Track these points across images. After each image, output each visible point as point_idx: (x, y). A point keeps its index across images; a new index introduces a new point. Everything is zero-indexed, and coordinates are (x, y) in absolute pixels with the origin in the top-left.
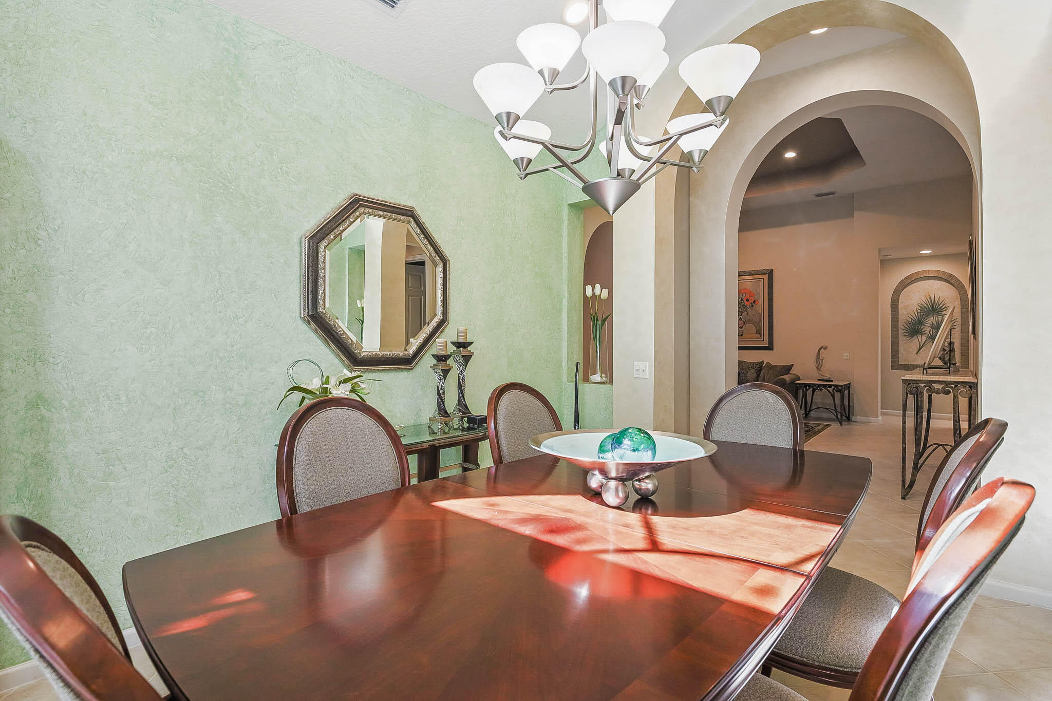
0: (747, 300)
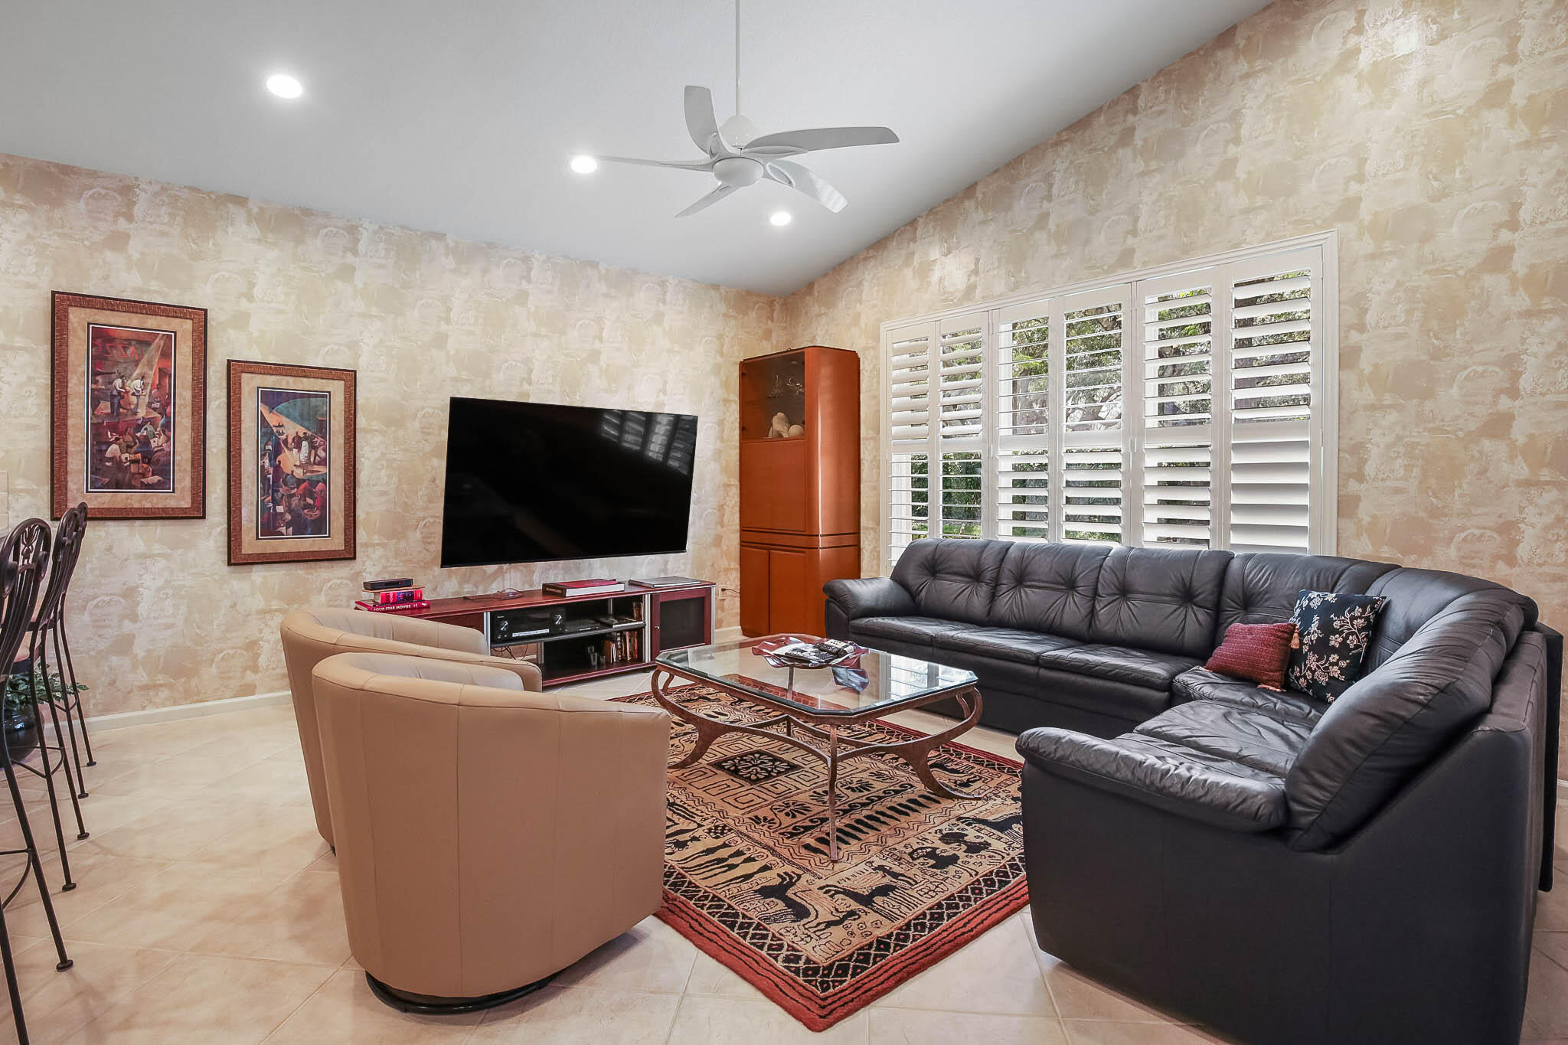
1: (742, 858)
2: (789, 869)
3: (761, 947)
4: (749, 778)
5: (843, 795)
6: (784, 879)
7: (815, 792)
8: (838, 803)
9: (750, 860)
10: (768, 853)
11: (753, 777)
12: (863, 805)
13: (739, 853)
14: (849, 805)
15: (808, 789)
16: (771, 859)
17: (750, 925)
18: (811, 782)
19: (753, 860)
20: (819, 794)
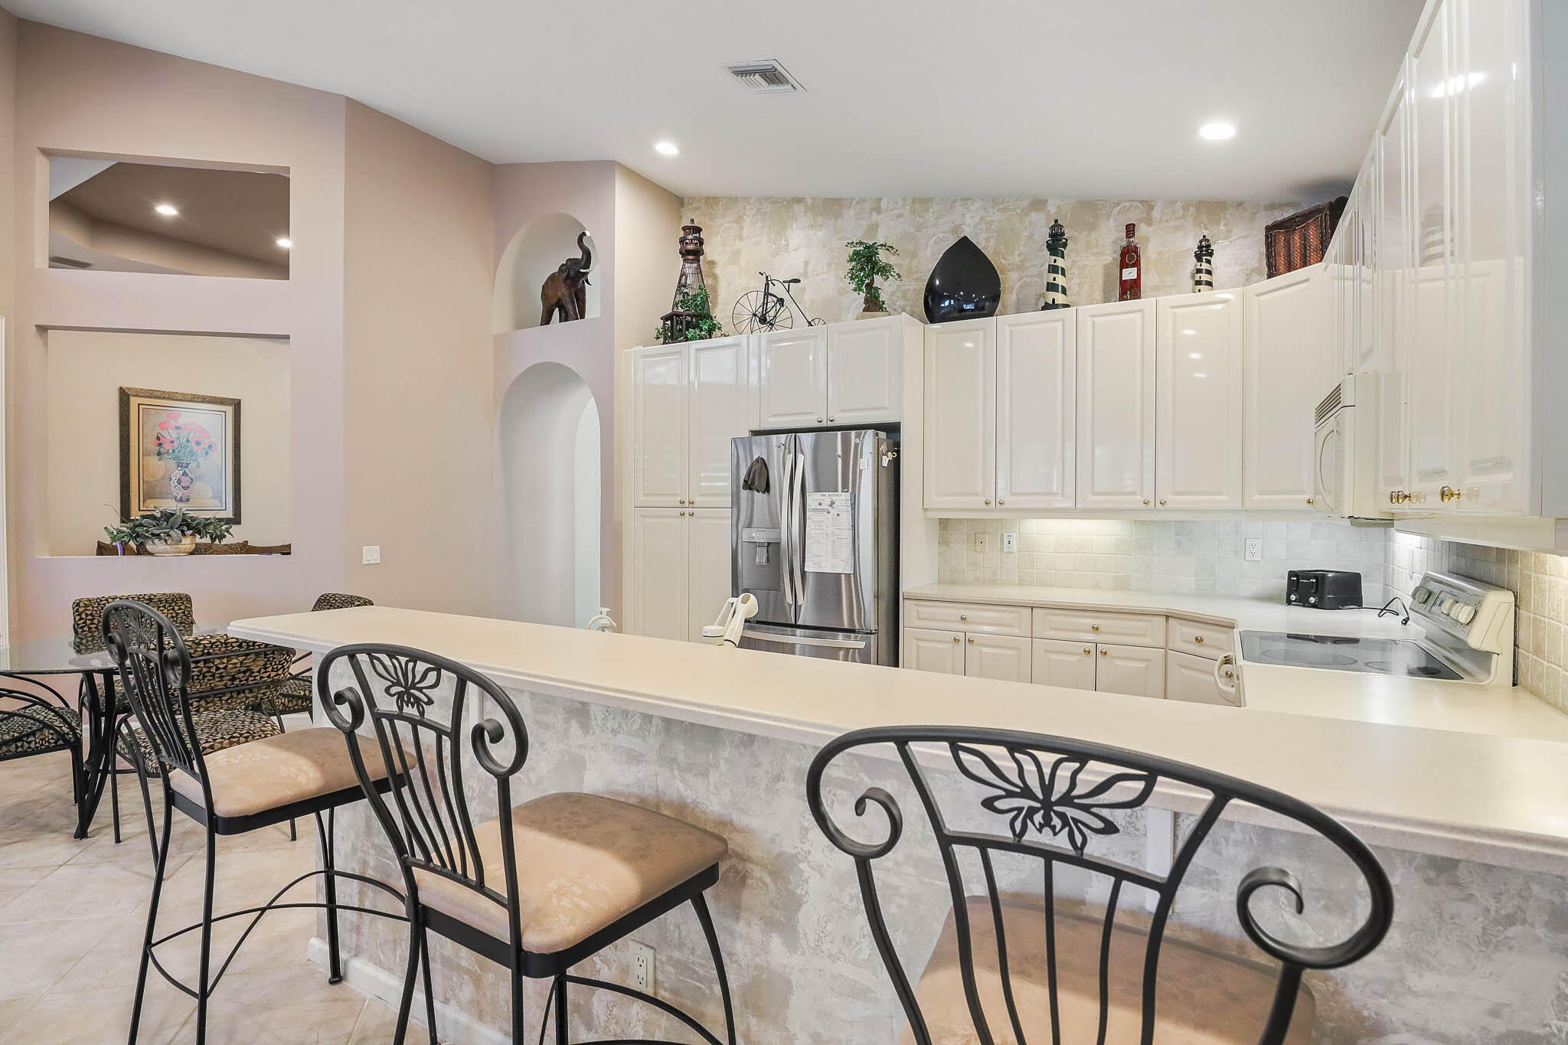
0: (198, 443)
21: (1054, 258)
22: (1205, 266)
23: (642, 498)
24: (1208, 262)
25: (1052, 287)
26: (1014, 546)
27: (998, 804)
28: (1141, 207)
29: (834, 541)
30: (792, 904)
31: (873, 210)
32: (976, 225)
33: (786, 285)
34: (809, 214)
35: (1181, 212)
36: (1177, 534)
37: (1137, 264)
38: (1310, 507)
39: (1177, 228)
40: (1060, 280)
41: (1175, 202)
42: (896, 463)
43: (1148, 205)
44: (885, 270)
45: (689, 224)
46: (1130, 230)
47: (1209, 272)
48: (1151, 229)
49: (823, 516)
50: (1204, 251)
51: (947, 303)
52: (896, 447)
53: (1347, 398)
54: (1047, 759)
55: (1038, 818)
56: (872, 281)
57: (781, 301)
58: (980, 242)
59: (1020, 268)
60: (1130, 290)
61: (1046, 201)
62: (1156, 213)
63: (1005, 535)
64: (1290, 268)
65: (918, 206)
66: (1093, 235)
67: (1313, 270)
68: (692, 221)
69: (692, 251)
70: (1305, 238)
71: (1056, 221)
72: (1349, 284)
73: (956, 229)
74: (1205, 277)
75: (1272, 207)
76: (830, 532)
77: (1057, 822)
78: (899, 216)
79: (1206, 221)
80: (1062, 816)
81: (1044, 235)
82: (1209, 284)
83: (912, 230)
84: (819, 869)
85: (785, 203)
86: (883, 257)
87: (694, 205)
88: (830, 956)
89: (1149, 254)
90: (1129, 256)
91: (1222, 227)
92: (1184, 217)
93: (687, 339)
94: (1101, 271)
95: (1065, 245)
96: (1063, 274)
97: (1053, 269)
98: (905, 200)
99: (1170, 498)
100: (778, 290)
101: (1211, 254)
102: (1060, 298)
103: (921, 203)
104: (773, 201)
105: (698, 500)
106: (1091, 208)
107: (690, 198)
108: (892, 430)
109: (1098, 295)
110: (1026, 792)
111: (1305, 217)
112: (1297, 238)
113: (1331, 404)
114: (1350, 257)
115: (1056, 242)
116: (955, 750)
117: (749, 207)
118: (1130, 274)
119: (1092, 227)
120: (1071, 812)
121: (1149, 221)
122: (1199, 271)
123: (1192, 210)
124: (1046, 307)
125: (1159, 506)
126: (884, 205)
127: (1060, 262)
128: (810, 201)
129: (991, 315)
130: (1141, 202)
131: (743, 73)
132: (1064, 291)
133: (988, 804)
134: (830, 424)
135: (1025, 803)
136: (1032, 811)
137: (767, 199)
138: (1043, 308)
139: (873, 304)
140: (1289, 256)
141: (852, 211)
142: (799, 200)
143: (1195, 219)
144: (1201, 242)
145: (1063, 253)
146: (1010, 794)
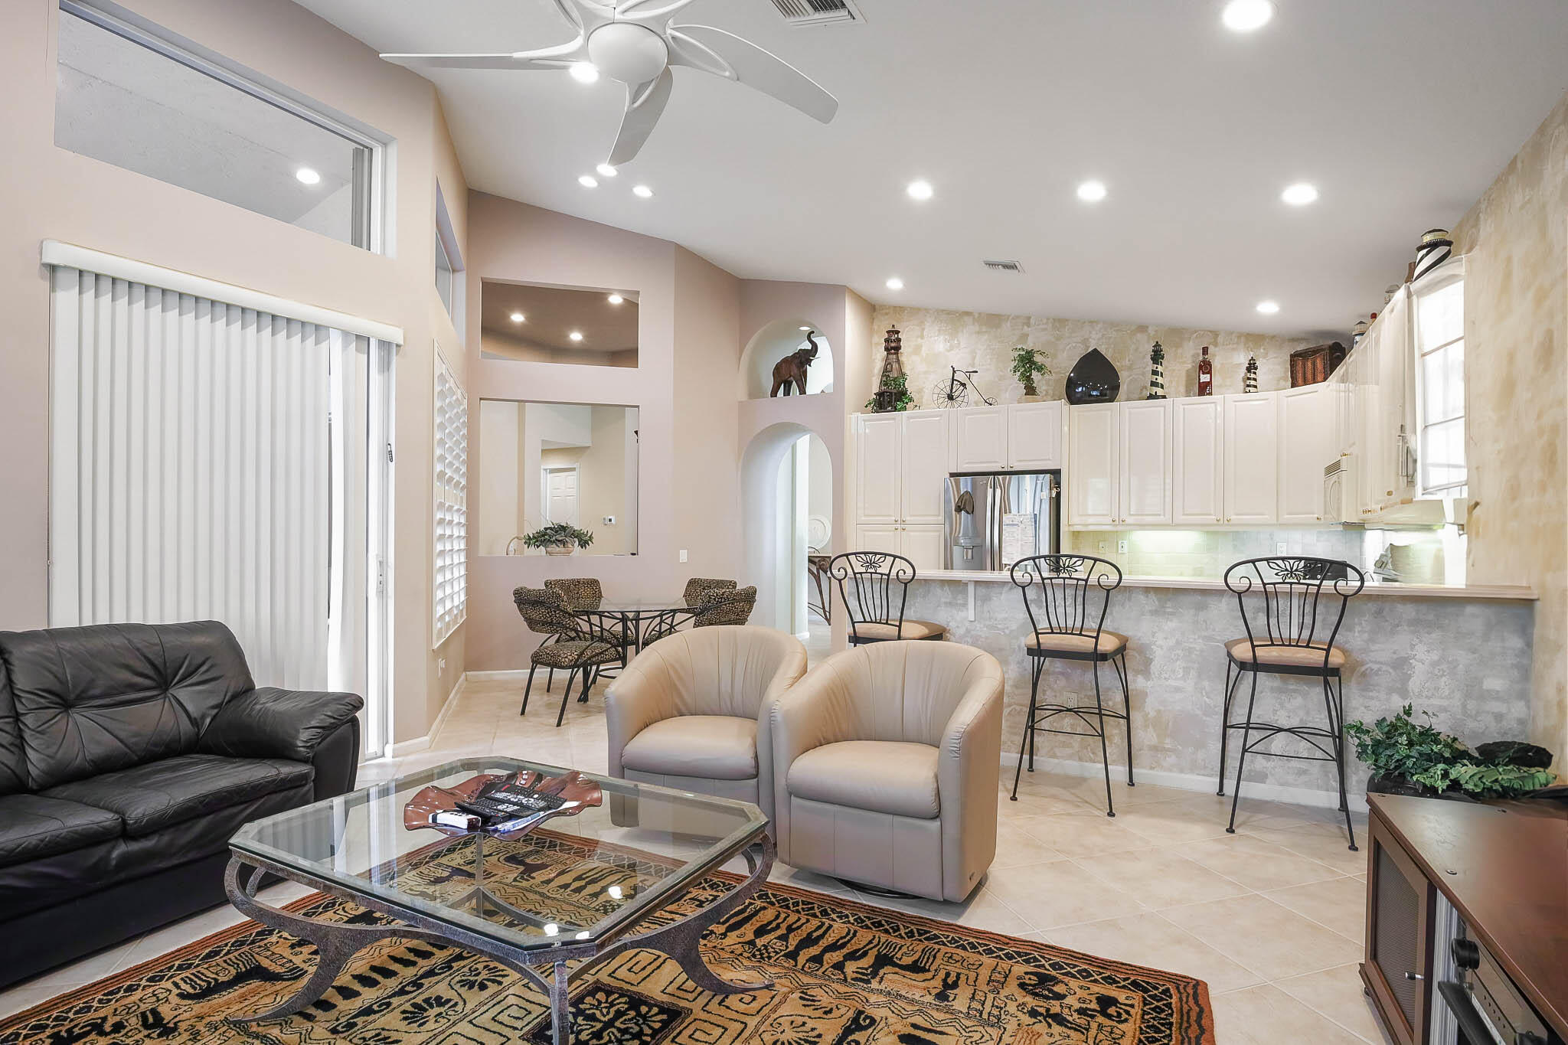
1: (572, 887)
2: (524, 884)
3: (537, 839)
4: (608, 993)
5: (457, 987)
6: (529, 876)
7: (500, 983)
8: (466, 969)
9: (566, 886)
10: (548, 894)
11: (601, 996)
12: (431, 973)
13: (578, 890)
14: (451, 967)
15: (511, 991)
16: (544, 890)
17: (548, 848)
18: (504, 1005)
19: (561, 887)
20: (493, 981)
21: (1156, 366)
22: (1253, 376)
23: (863, 518)
24: (1255, 373)
25: (1154, 384)
26: (1126, 549)
27: (1279, 574)
28: (1211, 335)
29: (1022, 545)
30: (1148, 662)
31: (1024, 324)
32: (1099, 339)
33: (968, 374)
34: (976, 324)
35: (1236, 340)
36: (1234, 540)
37: (1210, 372)
38: (1318, 521)
39: (1233, 349)
40: (1160, 380)
41: (1232, 333)
42: (1058, 494)
43: (1215, 334)
44: (1040, 369)
45: (891, 329)
46: (1205, 351)
47: (1255, 380)
48: (1217, 349)
49: (1014, 529)
50: (1252, 367)
51: (1080, 389)
52: (1058, 484)
53: (1343, 466)
54: (1292, 562)
55: (1289, 576)
56: (1031, 375)
57: (964, 385)
58: (1103, 350)
59: (1130, 368)
60: (1204, 389)
61: (1147, 327)
62: (1220, 339)
63: (1120, 542)
64: (1305, 383)
65: (1057, 324)
66: (1180, 351)
67: (1320, 386)
68: (893, 326)
69: (893, 346)
70: (1314, 364)
71: (1157, 342)
72: (1342, 394)
73: (1085, 341)
74: (1253, 383)
75: (1294, 340)
76: (1020, 539)
77: (1294, 576)
78: (1045, 329)
79: (1252, 346)
80: (1295, 574)
81: (1149, 349)
82: (1255, 387)
83: (1053, 340)
84: (1161, 647)
85: (957, 315)
86: (1038, 358)
87: (884, 311)
88: (1165, 679)
89: (1216, 364)
90: (1205, 367)
91: (1262, 351)
92: (1237, 343)
93: (895, 410)
94: (1184, 374)
95: (1163, 358)
96: (1162, 376)
97: (1155, 373)
98: (1048, 319)
99: (1233, 517)
100: (959, 376)
101: (1256, 369)
102: (1160, 392)
103: (1059, 322)
104: (949, 313)
105: (908, 519)
106: (1179, 333)
107: (881, 306)
108: (1056, 474)
109: (1182, 389)
110: (1287, 570)
111: (1315, 352)
112: (1309, 364)
113: (1333, 469)
114: (1343, 380)
115: (1157, 356)
116: (1268, 563)
117: (928, 315)
118: (1205, 378)
119: (1178, 345)
120: (1297, 573)
121: (1216, 345)
122: (1249, 379)
123: (1243, 339)
124: (1151, 397)
125: (1226, 522)
126: (1032, 321)
127: (1160, 369)
128: (976, 315)
129: (1112, 400)
130: (1211, 331)
131: (992, 264)
132: (1162, 387)
133: (1277, 574)
134: (1010, 469)
135: (1286, 573)
136: (1288, 574)
137: (943, 311)
138: (1148, 398)
139: (1030, 390)
140: (1304, 374)
141: (1008, 324)
142: (968, 314)
143: (1245, 345)
144: (1250, 360)
145: (1161, 362)
146: (1282, 571)
